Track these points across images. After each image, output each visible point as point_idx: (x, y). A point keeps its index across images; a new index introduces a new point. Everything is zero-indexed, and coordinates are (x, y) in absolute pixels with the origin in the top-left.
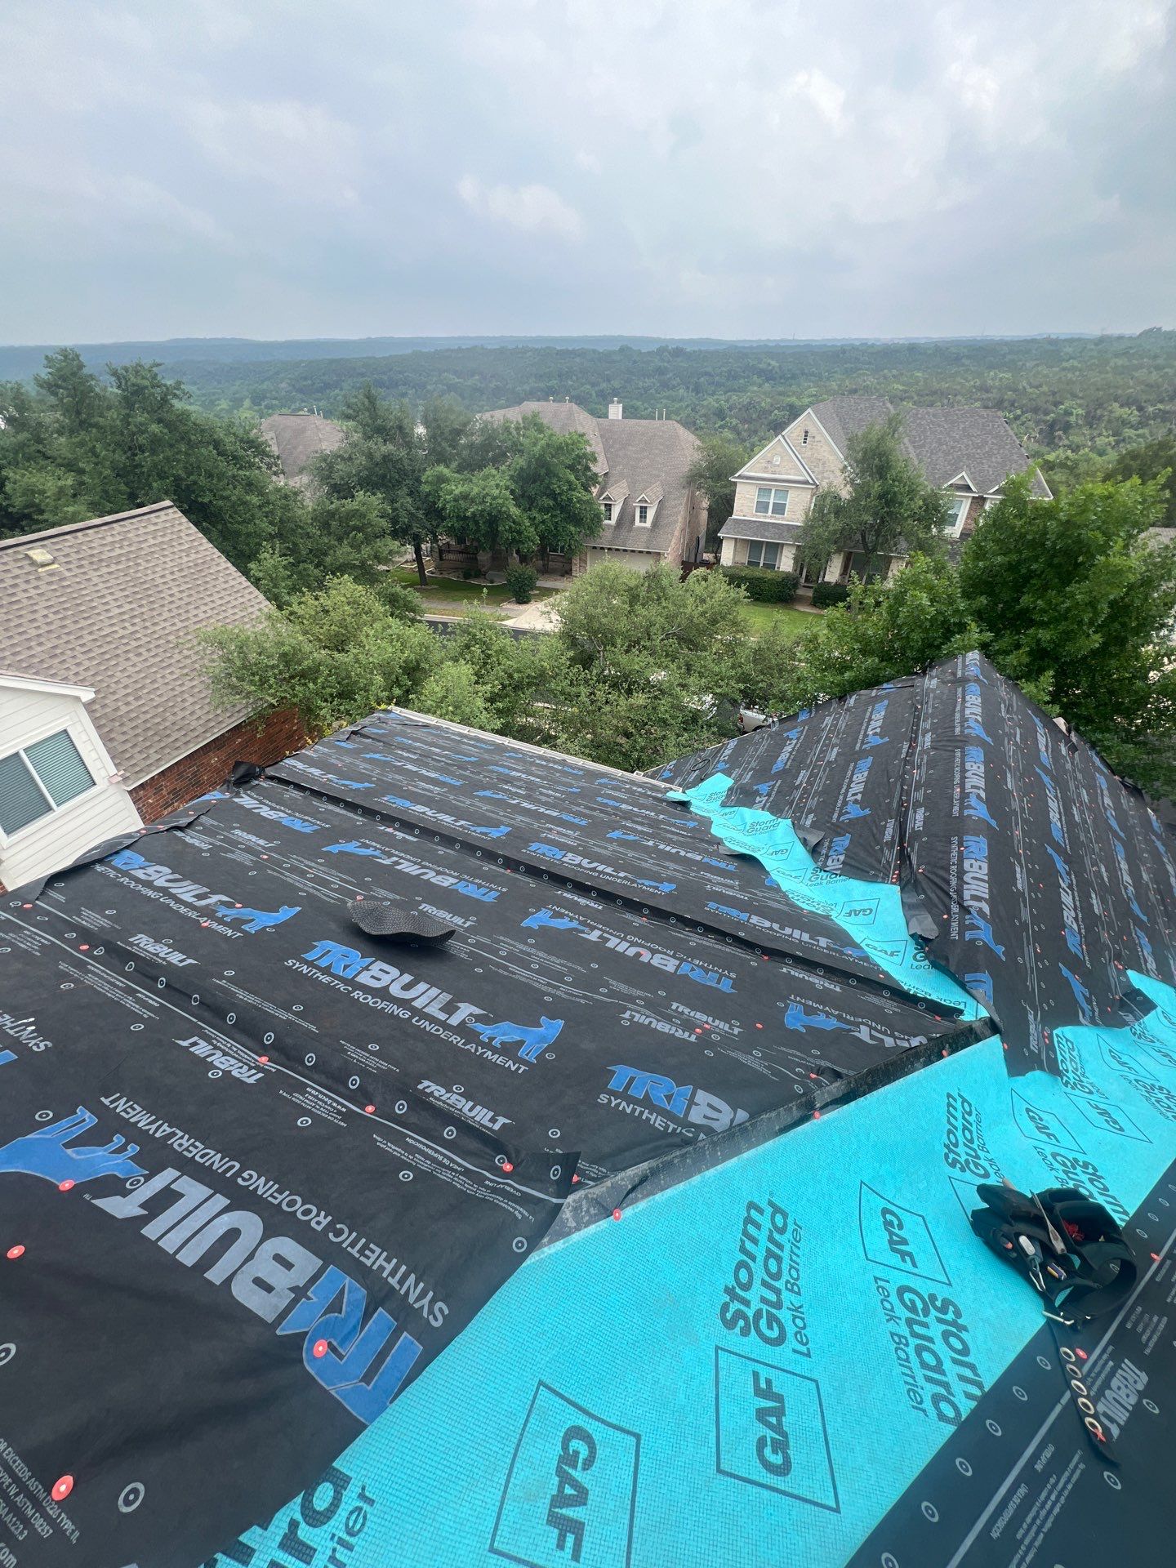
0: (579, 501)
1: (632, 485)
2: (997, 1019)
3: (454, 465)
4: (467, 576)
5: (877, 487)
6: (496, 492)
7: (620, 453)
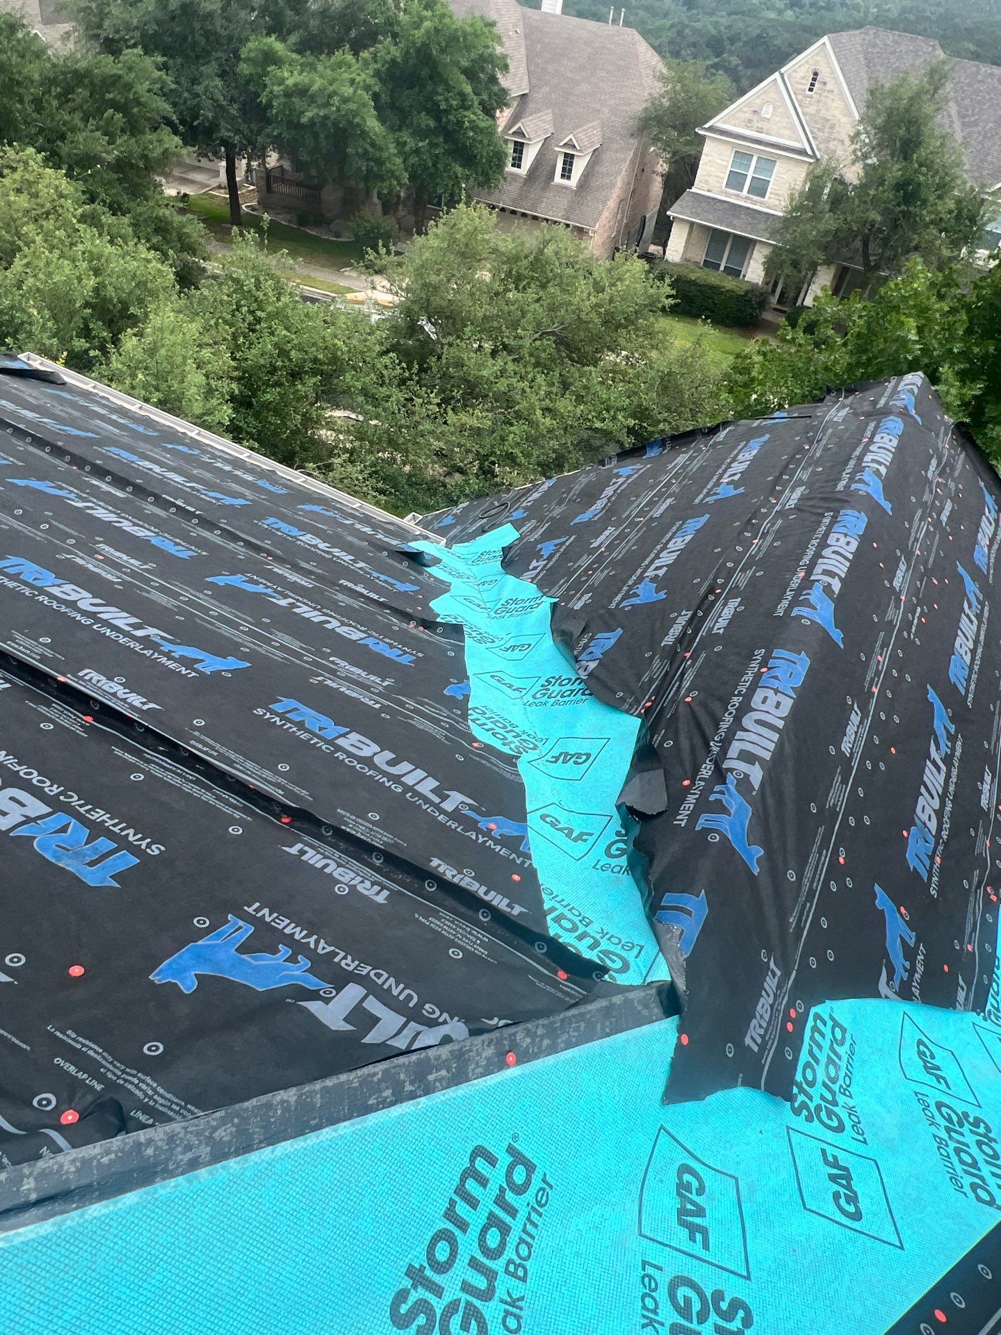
0: (474, 128)
1: (559, 120)
2: (681, 985)
3: (293, 39)
4: (303, 221)
5: (895, 171)
6: (348, 91)
7: (551, 68)
